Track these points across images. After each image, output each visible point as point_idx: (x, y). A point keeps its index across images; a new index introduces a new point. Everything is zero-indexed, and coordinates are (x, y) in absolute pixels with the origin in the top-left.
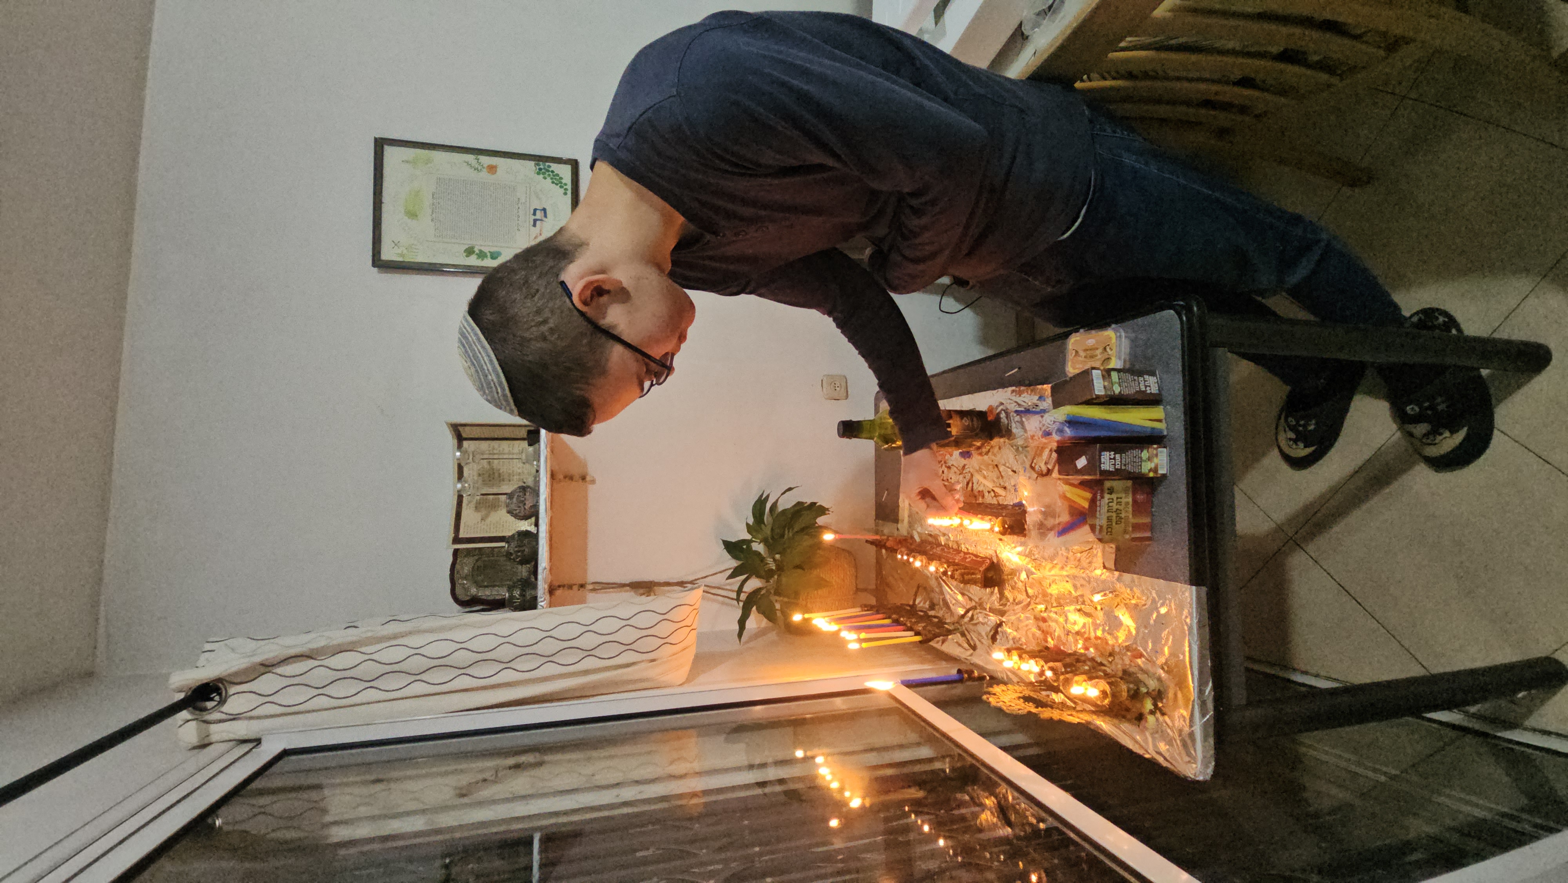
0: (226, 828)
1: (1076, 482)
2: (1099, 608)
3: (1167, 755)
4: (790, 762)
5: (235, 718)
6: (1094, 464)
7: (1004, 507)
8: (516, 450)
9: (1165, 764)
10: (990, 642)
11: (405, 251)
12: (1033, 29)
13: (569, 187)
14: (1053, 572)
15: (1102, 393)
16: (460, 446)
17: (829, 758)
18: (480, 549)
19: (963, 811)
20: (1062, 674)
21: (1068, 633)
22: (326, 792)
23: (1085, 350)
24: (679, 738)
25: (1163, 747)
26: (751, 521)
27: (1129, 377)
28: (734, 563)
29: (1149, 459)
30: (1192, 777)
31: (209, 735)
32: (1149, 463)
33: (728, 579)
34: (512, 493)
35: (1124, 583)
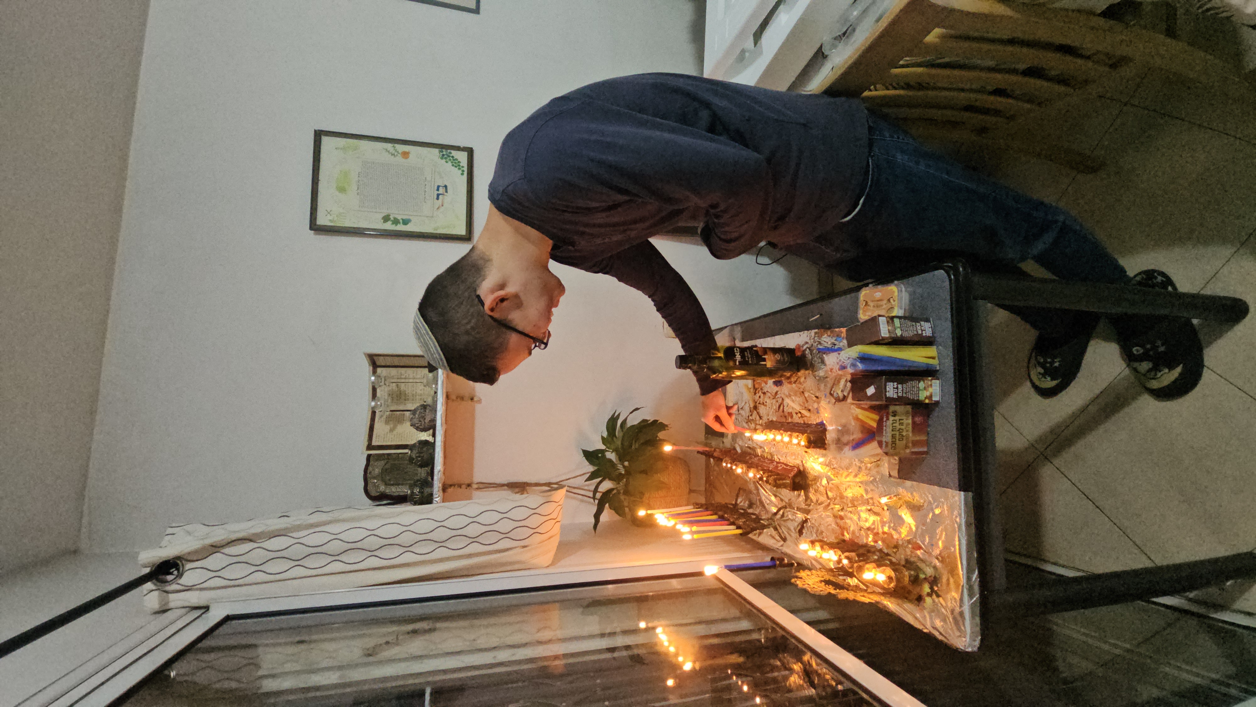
0: (178, 679)
1: (866, 407)
2: (886, 508)
3: (941, 630)
4: (635, 631)
5: (188, 589)
6: (880, 391)
7: (809, 425)
8: (417, 376)
9: (940, 637)
10: (798, 535)
11: (336, 219)
12: (831, 50)
13: (465, 169)
14: (848, 479)
15: (887, 335)
16: (374, 372)
17: (667, 629)
18: (389, 454)
19: (776, 674)
20: (856, 562)
21: (861, 529)
22: (260, 650)
23: (873, 301)
24: (544, 611)
25: (938, 623)
26: (605, 434)
27: (909, 323)
28: (591, 469)
29: (925, 389)
30: (962, 648)
31: (168, 603)
32: (925, 391)
33: (586, 481)
34: (415, 409)
35: (906, 488)
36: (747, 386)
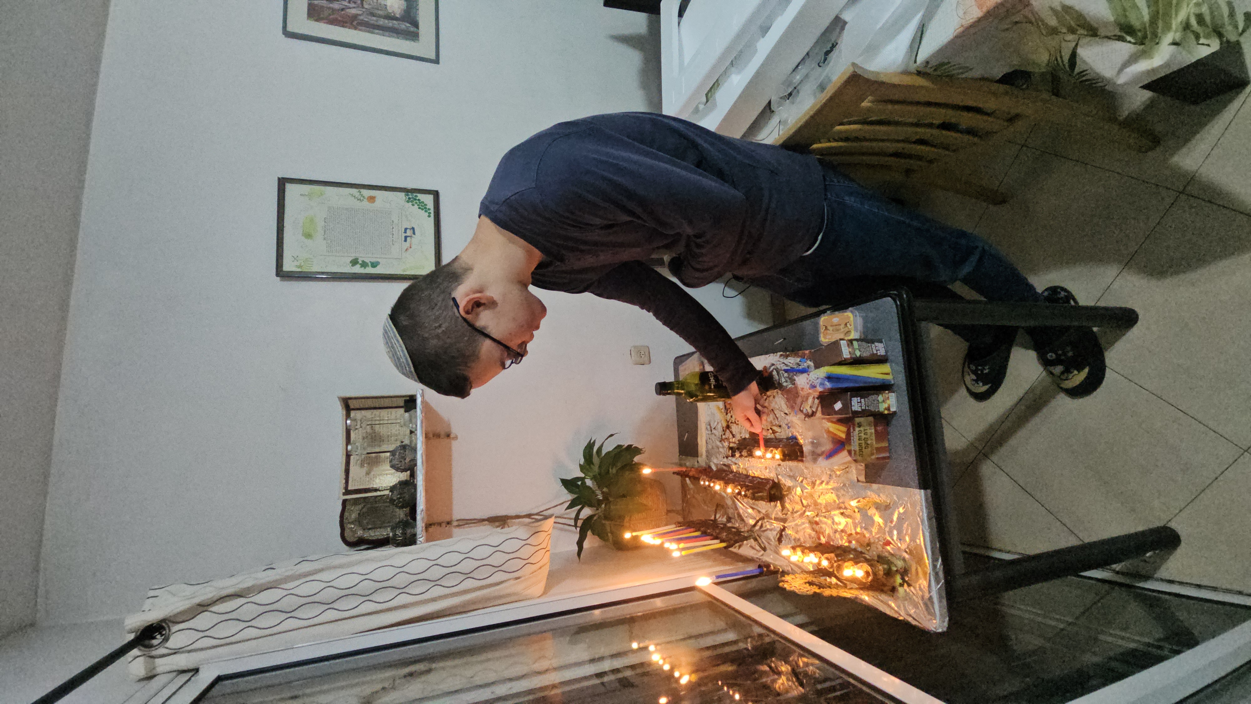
1: (834, 420)
2: (856, 510)
3: (914, 616)
4: (628, 652)
5: (176, 652)
6: (847, 406)
7: (780, 440)
8: (393, 417)
9: (914, 623)
10: (777, 543)
11: (302, 264)
12: (778, 107)
13: (432, 211)
14: (821, 487)
15: (849, 356)
16: (348, 416)
17: (658, 647)
18: (364, 498)
19: (764, 680)
20: (835, 562)
21: (835, 531)
23: (831, 326)
24: (539, 641)
25: (911, 610)
26: (582, 461)
27: (864, 343)
28: (571, 497)
29: (884, 401)
30: (934, 630)
31: (154, 668)
32: (884, 404)
33: (566, 510)
34: (394, 450)
35: (873, 491)
36: (718, 408)
